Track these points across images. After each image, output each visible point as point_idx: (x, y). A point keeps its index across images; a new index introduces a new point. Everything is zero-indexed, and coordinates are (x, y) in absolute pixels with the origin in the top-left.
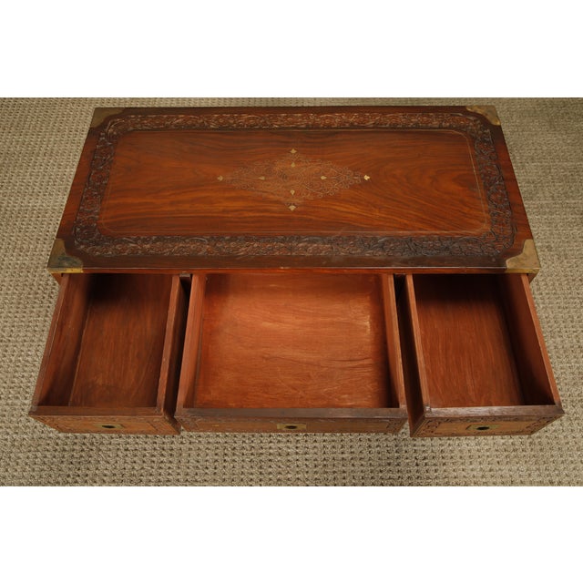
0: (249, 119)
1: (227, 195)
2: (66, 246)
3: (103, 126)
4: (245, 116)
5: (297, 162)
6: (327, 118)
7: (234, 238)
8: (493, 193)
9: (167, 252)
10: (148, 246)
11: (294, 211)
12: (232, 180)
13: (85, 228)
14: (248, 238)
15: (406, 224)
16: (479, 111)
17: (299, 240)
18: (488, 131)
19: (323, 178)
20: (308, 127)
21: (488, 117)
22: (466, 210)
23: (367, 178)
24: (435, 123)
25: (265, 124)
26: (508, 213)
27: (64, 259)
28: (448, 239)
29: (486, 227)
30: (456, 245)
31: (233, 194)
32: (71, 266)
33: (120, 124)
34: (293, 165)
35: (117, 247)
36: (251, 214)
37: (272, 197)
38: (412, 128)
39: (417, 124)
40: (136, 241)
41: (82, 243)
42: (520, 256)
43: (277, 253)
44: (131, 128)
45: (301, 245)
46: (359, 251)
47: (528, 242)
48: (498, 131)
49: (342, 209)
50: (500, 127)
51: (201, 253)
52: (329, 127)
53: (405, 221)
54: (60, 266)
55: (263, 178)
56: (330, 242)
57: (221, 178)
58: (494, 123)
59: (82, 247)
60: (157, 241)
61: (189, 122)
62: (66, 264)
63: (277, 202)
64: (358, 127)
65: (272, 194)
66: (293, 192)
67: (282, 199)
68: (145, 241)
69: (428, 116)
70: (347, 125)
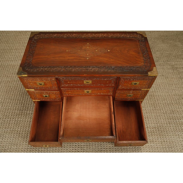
0: (75, 35)
1: (69, 55)
2: (22, 69)
3: (33, 37)
4: (74, 34)
5: (89, 46)
6: (98, 35)
7: (71, 67)
8: (145, 55)
9: (51, 70)
10: (46, 69)
11: (88, 59)
12: (70, 51)
13: (28, 64)
14: (75, 67)
15: (120, 63)
16: (141, 33)
17: (90, 67)
18: (143, 38)
19: (96, 51)
20: (92, 37)
21: (143, 35)
22: (137, 59)
23: (109, 51)
24: (128, 36)
25: (80, 36)
26: (149, 60)
27: (22, 72)
28: (132, 67)
29: (142, 64)
30: (134, 68)
31: (71, 55)
32: (24, 74)
33: (38, 36)
34: (88, 47)
35: (37, 69)
36: (76, 60)
37: (82, 56)
38: (122, 38)
39: (123, 36)
40: (43, 68)
41: (27, 68)
42: (152, 71)
43: (83, 71)
44: (41, 38)
45: (90, 68)
46: (107, 70)
47: (154, 68)
48: (146, 39)
49: (102, 59)
50: (146, 37)
51: (61, 71)
52: (98, 37)
53: (120, 62)
54: (21, 74)
55: (79, 51)
56: (98, 68)
57: (67, 51)
58: (145, 36)
59: (27, 69)
60: (49, 67)
61: (58, 36)
62: (22, 74)
63: (84, 57)
64: (106, 37)
65: (82, 55)
66: (88, 54)
67: (85, 56)
68: (45, 68)
69: (126, 35)
70: (103, 37)
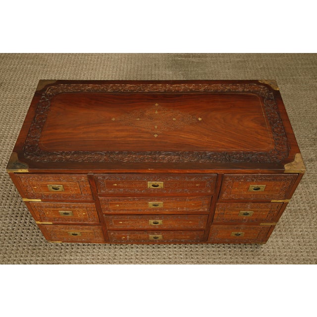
0: (131, 87)
1: (117, 128)
2: (19, 157)
3: (44, 90)
4: (129, 85)
5: (159, 110)
6: (177, 86)
7: (121, 152)
8: (275, 128)
9: (80, 160)
10: (69, 157)
11: (157, 138)
12: (120, 121)
13: (31, 147)
14: (129, 153)
15: (223, 145)
16: (266, 83)
17: (160, 153)
18: (272, 93)
19: (174, 119)
20: (165, 91)
21: (272, 86)
22: (259, 137)
23: (200, 119)
24: (240, 89)
25: (140, 90)
26: (285, 138)
27: (17, 164)
28: (249, 153)
29: (272, 146)
30: (254, 157)
31: (120, 128)
32: (21, 168)
33: (55, 89)
34: (156, 112)
35: (51, 157)
36: (131, 139)
37: (144, 129)
38: (227, 92)
39: (229, 90)
40: (61, 154)
41: (28, 155)
42: (293, 163)
43: (147, 161)
44: (61, 91)
45: (161, 156)
46: (196, 160)
47: (297, 155)
48: (277, 94)
49: (185, 136)
50: (279, 91)
51: (101, 161)
52: (178, 91)
53: (223, 143)
54: (15, 168)
55: (138, 119)
56: (178, 155)
57: (113, 119)
58: (275, 89)
59: (29, 157)
60: (74, 154)
61: (95, 89)
62: (18, 167)
63: (147, 132)
64: (195, 92)
65: (144, 128)
66: (156, 127)
67: (150, 131)
68: (67, 154)
69: (236, 86)
70: (188, 90)
